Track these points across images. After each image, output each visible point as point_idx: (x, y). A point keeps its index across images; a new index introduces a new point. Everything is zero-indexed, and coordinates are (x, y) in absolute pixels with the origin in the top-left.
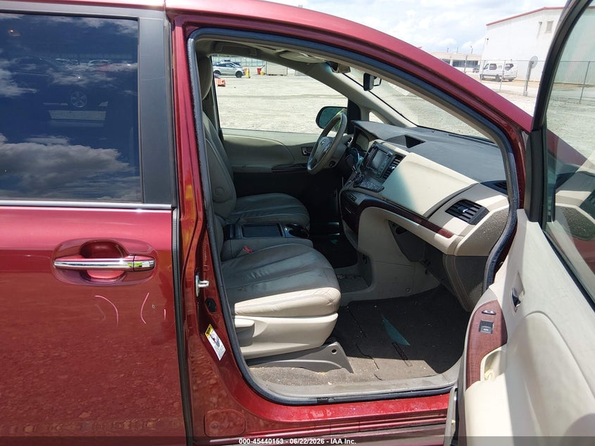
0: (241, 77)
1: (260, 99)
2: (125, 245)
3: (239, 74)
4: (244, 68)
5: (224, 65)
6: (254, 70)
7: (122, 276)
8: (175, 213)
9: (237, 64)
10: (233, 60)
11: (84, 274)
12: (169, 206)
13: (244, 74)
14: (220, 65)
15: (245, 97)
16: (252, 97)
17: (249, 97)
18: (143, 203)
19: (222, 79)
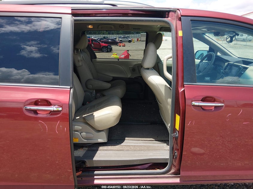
0: (130, 42)
1: (141, 51)
2: (51, 101)
3: (130, 41)
4: (132, 39)
5: (124, 38)
6: (136, 39)
7: (49, 113)
8: (72, 90)
9: (128, 37)
10: (126, 36)
11: (35, 112)
12: (69, 87)
13: (132, 41)
14: (122, 38)
15: (134, 50)
16: (137, 50)
17: (136, 50)
18: (60, 86)
19: (124, 43)
